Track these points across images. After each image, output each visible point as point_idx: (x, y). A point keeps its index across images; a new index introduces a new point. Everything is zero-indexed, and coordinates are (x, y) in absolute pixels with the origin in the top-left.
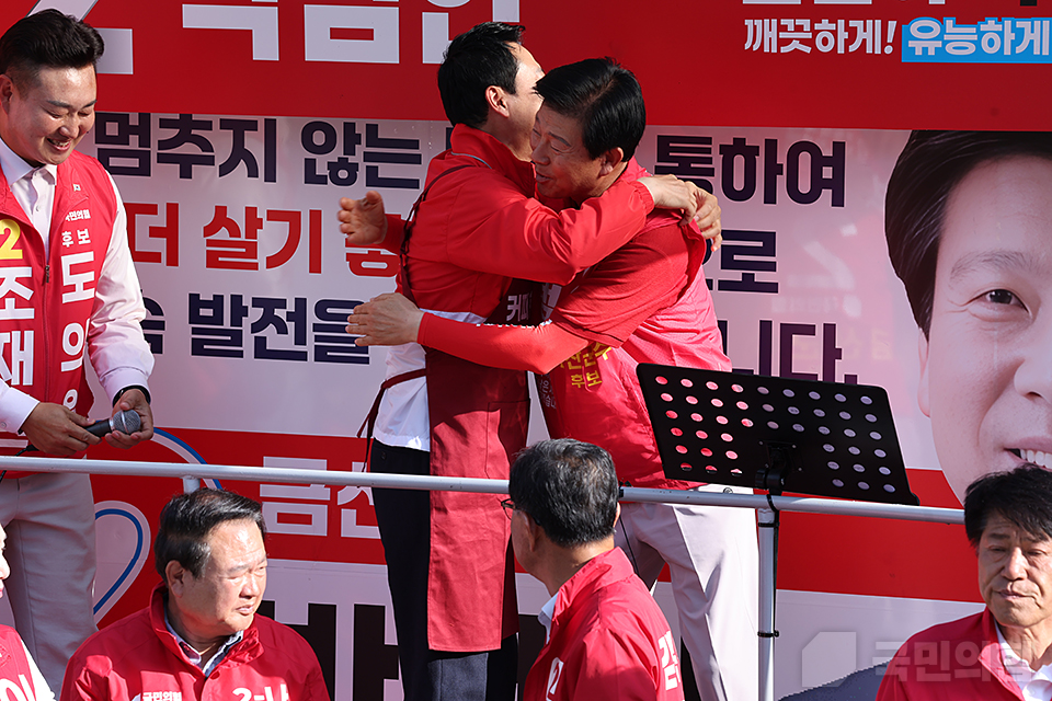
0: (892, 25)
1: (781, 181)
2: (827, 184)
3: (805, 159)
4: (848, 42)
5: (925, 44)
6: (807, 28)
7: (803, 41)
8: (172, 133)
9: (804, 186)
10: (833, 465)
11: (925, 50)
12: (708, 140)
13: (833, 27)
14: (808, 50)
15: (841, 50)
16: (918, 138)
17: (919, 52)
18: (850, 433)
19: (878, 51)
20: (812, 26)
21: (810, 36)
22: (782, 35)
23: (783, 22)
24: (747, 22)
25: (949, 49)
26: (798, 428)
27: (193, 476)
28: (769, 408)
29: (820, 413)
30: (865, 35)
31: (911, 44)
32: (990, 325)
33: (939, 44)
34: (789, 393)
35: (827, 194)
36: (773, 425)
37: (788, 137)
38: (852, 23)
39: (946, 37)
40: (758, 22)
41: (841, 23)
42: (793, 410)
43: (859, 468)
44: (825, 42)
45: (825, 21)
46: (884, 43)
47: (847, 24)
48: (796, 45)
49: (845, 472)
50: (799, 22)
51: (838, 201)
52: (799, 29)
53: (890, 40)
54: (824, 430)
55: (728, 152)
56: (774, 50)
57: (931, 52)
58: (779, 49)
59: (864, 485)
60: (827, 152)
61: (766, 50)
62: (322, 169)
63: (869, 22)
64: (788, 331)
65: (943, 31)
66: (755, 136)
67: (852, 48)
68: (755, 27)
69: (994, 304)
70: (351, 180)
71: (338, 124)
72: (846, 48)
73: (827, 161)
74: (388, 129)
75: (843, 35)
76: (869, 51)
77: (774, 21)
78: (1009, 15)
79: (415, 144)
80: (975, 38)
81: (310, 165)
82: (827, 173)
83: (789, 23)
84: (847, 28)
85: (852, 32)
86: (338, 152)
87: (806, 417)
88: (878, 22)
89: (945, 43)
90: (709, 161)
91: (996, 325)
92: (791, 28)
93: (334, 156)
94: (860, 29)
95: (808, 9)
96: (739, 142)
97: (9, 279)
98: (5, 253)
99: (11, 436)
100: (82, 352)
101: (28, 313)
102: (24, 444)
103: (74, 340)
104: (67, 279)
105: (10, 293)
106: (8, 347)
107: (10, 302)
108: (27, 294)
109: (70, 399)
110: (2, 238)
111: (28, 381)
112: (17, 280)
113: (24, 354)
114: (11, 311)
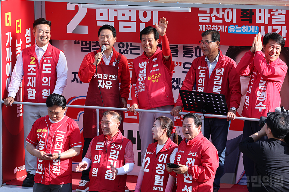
0: (226, 26)
5: (232, 30)
6: (211, 27)
8: (95, 44)
10: (215, 108)
11: (232, 31)
12: (193, 47)
13: (215, 27)
16: (231, 47)
17: (231, 32)
18: (218, 103)
19: (224, 31)
20: (212, 27)
21: (211, 28)
22: (206, 28)
23: (206, 26)
24: (200, 26)
25: (236, 31)
27: (98, 109)
29: (213, 99)
30: (221, 28)
31: (230, 30)
32: (244, 81)
33: (235, 30)
38: (219, 26)
39: (236, 29)
40: (202, 26)
41: (217, 26)
43: (220, 109)
45: (214, 26)
46: (225, 30)
47: (218, 26)
49: (217, 110)
50: (209, 26)
52: (209, 27)
53: (226, 29)
54: (213, 102)
55: (196, 49)
57: (233, 32)
59: (220, 112)
62: (122, 51)
63: (222, 26)
65: (235, 28)
69: (245, 77)
70: (127, 53)
71: (125, 43)
74: (134, 44)
76: (222, 31)
77: (205, 25)
78: (247, 25)
79: (139, 47)
80: (241, 29)
81: (120, 50)
84: (218, 27)
85: (219, 28)
86: (125, 48)
87: (210, 100)
88: (224, 26)
89: (236, 30)
90: (193, 50)
91: (245, 81)
92: (208, 27)
93: (124, 49)
94: (220, 27)
95: (211, 23)
96: (198, 47)
97: (32, 67)
98: (31, 62)
99: (32, 96)
100: (48, 83)
101: (35, 74)
102: (34, 98)
103: (45, 80)
104: (44, 68)
105: (32, 70)
106: (31, 80)
107: (32, 71)
108: (35, 70)
109: (45, 91)
110: (32, 60)
111: (35, 86)
112: (33, 67)
113: (34, 81)
114: (32, 73)
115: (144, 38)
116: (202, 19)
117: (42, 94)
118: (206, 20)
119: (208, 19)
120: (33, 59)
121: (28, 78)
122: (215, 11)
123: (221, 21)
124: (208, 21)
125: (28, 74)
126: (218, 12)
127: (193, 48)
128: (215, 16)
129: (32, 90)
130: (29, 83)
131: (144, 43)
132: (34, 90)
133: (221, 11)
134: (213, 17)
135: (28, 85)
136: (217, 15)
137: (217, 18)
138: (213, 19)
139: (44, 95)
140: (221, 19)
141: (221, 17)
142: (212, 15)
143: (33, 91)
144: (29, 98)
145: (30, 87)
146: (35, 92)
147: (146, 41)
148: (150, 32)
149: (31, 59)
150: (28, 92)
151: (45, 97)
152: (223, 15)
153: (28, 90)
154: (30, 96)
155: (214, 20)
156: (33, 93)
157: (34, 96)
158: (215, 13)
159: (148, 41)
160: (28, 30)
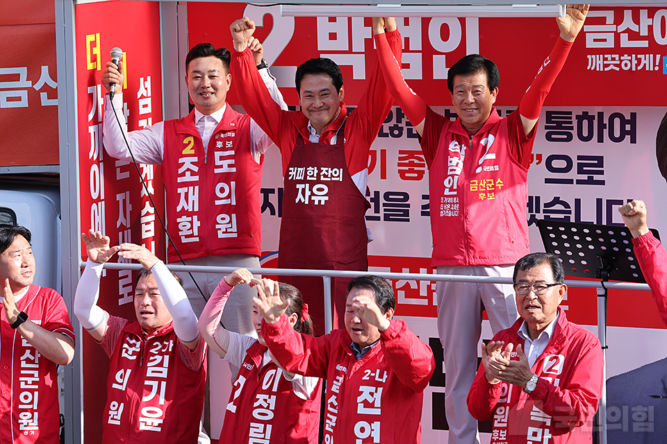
0: (658, 57)
1: (606, 132)
2: (628, 133)
3: (617, 121)
4: (637, 65)
6: (617, 59)
7: (615, 65)
9: (617, 134)
10: (633, 267)
12: (571, 113)
13: (630, 58)
14: (618, 69)
15: (634, 69)
19: (652, 69)
20: (620, 58)
21: (619, 62)
22: (605, 62)
23: (606, 56)
24: (588, 56)
26: (616, 249)
27: (328, 276)
28: (601, 240)
30: (645, 62)
31: (666, 66)
34: (611, 233)
35: (628, 138)
36: (604, 248)
37: (608, 111)
38: (639, 56)
40: (594, 56)
41: (634, 56)
42: (613, 241)
44: (626, 65)
45: (626, 55)
46: (654, 66)
47: (636, 57)
48: (612, 67)
50: (613, 56)
51: (633, 141)
52: (613, 59)
53: (657, 64)
55: (580, 119)
56: (602, 70)
58: (604, 69)
60: (628, 117)
61: (598, 69)
62: (386, 130)
63: (647, 56)
64: (610, 203)
66: (594, 111)
67: (639, 68)
68: (592, 59)
70: (400, 135)
72: (636, 68)
73: (628, 122)
75: (635, 62)
76: (647, 69)
77: (601, 56)
82: (628, 127)
83: (609, 56)
84: (636, 59)
85: (639, 61)
86: (393, 122)
87: (620, 244)
88: (652, 55)
90: (571, 123)
92: (609, 59)
93: (392, 124)
94: (643, 59)
95: (618, 50)
96: (585, 114)
97: (188, 162)
98: (186, 151)
99: (192, 236)
100: (229, 197)
101: (196, 178)
102: (197, 239)
103: (222, 190)
104: (218, 162)
105: (188, 170)
106: (187, 194)
107: (188, 173)
108: (196, 169)
109: (223, 219)
110: (187, 145)
111: (196, 209)
112: (191, 163)
113: (194, 197)
114: (188, 178)
115: (460, 86)
116: (595, 40)
117: (217, 227)
118: (605, 40)
119: (611, 39)
120: (190, 142)
121: (179, 190)
122: (628, 15)
123: (645, 44)
124: (610, 44)
125: (180, 180)
126: (636, 20)
127: (571, 118)
128: (628, 31)
129: (190, 219)
130: (182, 203)
131: (460, 98)
132: (195, 218)
133: (644, 14)
134: (623, 32)
135: (179, 209)
136: (635, 28)
137: (633, 36)
138: (624, 37)
139: (220, 229)
140: (643, 38)
141: (644, 32)
142: (621, 28)
143: (191, 222)
144: (184, 240)
145: (184, 212)
146: (197, 224)
147: (464, 92)
148: (476, 68)
149: (185, 142)
150: (180, 227)
151: (223, 233)
152: (650, 28)
153: (178, 220)
154: (187, 236)
155: (625, 42)
156: (192, 228)
157: (196, 233)
158: (628, 22)
159: (470, 94)
160: (145, 80)
